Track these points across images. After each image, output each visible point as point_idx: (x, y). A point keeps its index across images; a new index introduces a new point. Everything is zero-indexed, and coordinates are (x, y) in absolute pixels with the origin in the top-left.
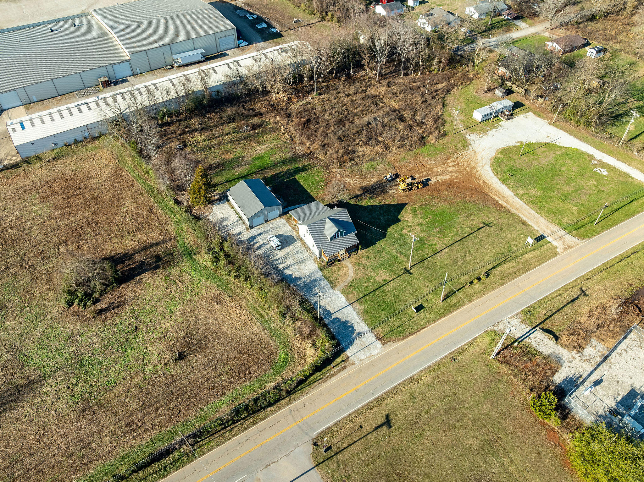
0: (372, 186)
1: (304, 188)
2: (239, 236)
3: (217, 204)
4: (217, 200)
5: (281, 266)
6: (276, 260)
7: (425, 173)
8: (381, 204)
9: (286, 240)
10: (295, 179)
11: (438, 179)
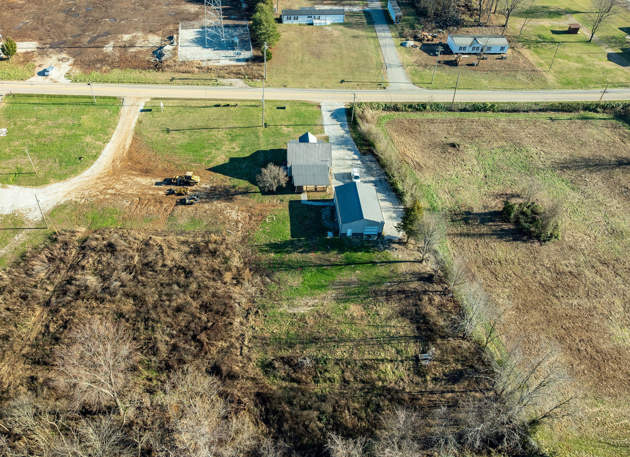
0: (218, 199)
1: (291, 221)
2: (384, 198)
3: (396, 237)
4: (394, 243)
5: (359, 162)
6: (360, 168)
7: (151, 192)
8: (230, 178)
9: (344, 178)
10: (292, 236)
11: (149, 180)
